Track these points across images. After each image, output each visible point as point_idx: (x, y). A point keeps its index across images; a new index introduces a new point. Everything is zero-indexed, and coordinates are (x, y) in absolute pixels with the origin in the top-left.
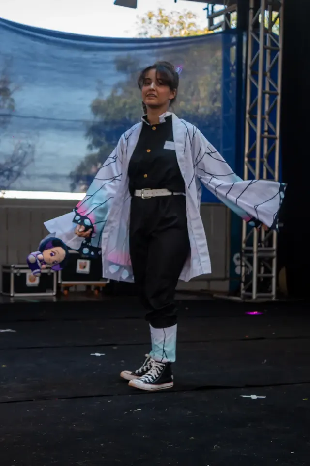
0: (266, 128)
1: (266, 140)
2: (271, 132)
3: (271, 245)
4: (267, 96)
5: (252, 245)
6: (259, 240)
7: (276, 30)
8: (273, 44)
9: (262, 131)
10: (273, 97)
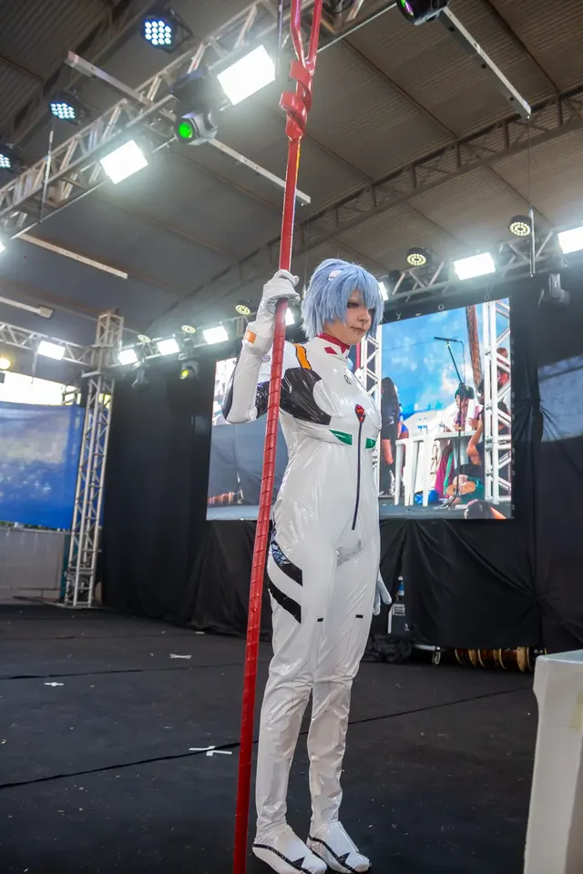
0: (93, 480)
1: (92, 489)
2: (97, 483)
3: (90, 566)
4: (96, 457)
5: (76, 565)
6: (82, 562)
7: (108, 406)
9: (90, 482)
10: (100, 458)
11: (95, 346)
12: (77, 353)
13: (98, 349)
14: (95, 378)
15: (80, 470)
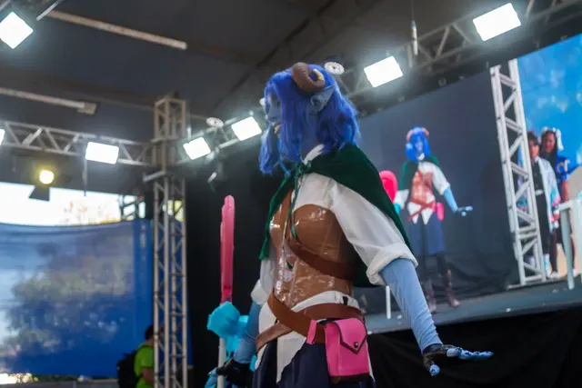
0: (174, 307)
1: (174, 319)
2: (178, 310)
4: (174, 278)
7: (180, 217)
8: (178, 232)
9: (170, 310)
10: (179, 278)
11: (155, 140)
12: (133, 152)
13: (159, 144)
14: (160, 180)
15: (156, 297)
